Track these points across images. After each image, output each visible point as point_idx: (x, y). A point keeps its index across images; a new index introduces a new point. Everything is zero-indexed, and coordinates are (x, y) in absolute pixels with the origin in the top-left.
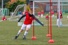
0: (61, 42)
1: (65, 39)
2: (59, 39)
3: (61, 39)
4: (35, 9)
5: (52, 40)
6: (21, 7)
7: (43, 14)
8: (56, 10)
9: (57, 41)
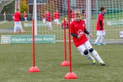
0: (91, 78)
1: (102, 70)
2: (89, 70)
3: (92, 71)
4: (37, 6)
5: (72, 73)
6: (9, 3)
7: (58, 18)
8: (83, 8)
9: (84, 74)
